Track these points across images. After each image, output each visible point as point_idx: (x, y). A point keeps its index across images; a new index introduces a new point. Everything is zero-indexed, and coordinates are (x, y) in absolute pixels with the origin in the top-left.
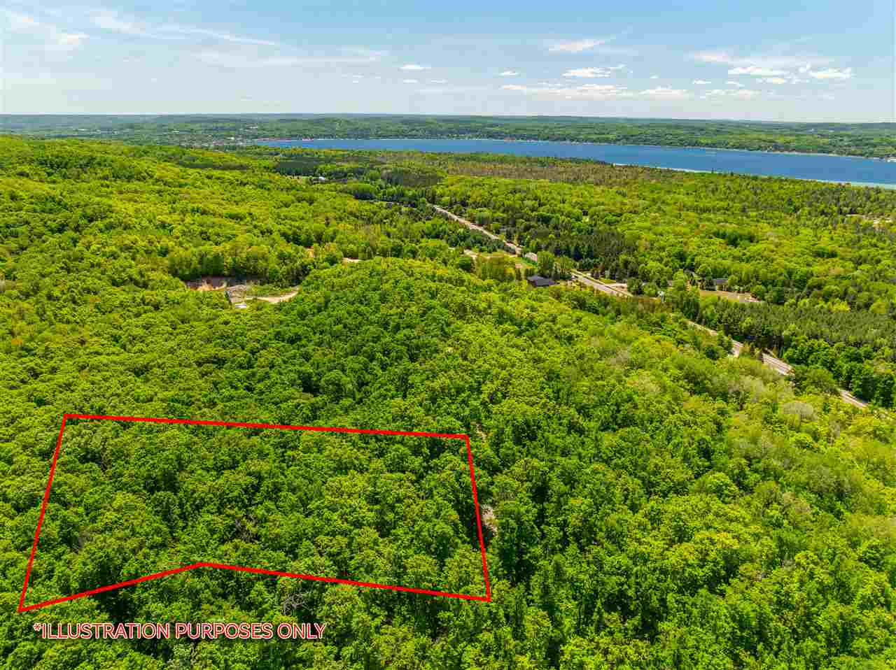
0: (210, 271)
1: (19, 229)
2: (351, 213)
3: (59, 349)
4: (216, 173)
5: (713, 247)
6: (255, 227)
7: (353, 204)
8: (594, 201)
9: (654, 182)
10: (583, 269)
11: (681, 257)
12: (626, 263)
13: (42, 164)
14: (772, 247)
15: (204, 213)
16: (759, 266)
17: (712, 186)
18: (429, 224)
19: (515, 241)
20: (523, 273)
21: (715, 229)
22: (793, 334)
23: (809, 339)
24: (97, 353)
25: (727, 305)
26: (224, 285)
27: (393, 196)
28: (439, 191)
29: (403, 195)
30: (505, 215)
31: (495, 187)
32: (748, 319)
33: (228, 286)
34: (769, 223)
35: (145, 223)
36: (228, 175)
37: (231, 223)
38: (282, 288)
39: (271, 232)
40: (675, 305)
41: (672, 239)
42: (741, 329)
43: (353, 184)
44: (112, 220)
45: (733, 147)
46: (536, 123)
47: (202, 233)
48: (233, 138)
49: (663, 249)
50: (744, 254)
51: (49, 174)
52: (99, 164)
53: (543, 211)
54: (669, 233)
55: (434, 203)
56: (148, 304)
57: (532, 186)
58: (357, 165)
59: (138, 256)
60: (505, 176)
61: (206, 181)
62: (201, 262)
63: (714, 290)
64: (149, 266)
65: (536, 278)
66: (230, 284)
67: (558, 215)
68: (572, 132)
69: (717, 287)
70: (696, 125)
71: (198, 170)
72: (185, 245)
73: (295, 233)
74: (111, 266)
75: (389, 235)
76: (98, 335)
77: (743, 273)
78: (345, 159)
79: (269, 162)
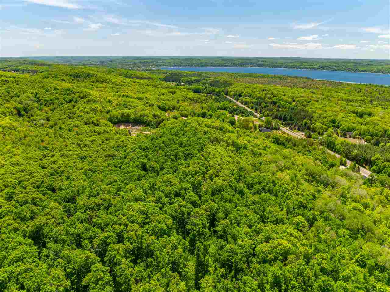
0: (125, 120)
1: (55, 101)
2: (189, 98)
3: (57, 148)
4: (138, 80)
5: (349, 118)
6: (147, 103)
7: (191, 95)
8: (299, 95)
9: (331, 87)
10: (286, 125)
11: (334, 121)
12: (306, 123)
13: (70, 76)
14: (379, 118)
15: (128, 97)
16: (370, 127)
17: (359, 90)
18: (222, 104)
19: (259, 112)
20: (258, 126)
21: (353, 110)
22: (377, 159)
23: (385, 162)
24: (70, 150)
25: (347, 144)
26: (130, 126)
27: (210, 91)
28: (230, 90)
29: (214, 91)
30: (256, 101)
31: (255, 88)
32: (356, 151)
33: (132, 127)
34: (382, 107)
35: (102, 100)
36: (142, 81)
37: (138, 101)
38: (153, 128)
39: (153, 105)
40: (324, 143)
41: (330, 113)
42: (352, 156)
43: (194, 86)
44: (89, 98)
45: (375, 72)
46: (282, 61)
47: (124, 105)
48: (151, 66)
49: (325, 118)
50: (364, 121)
51: (73, 80)
52: (92, 76)
53: (274, 99)
54: (329, 110)
55: (227, 95)
56: (96, 132)
57: (272, 88)
58: (198, 78)
59: (97, 113)
60: (262, 83)
61: (133, 84)
62: (122, 117)
63: (347, 137)
64: (100, 117)
65: (263, 128)
66: (133, 126)
67: (281, 101)
68: (298, 64)
69: (348, 136)
70: (358, 62)
71: (130, 79)
72: (117, 109)
73: (163, 106)
74: (85, 117)
75: (202, 108)
76: (73, 143)
77: (362, 130)
78: (194, 75)
79: (162, 77)
